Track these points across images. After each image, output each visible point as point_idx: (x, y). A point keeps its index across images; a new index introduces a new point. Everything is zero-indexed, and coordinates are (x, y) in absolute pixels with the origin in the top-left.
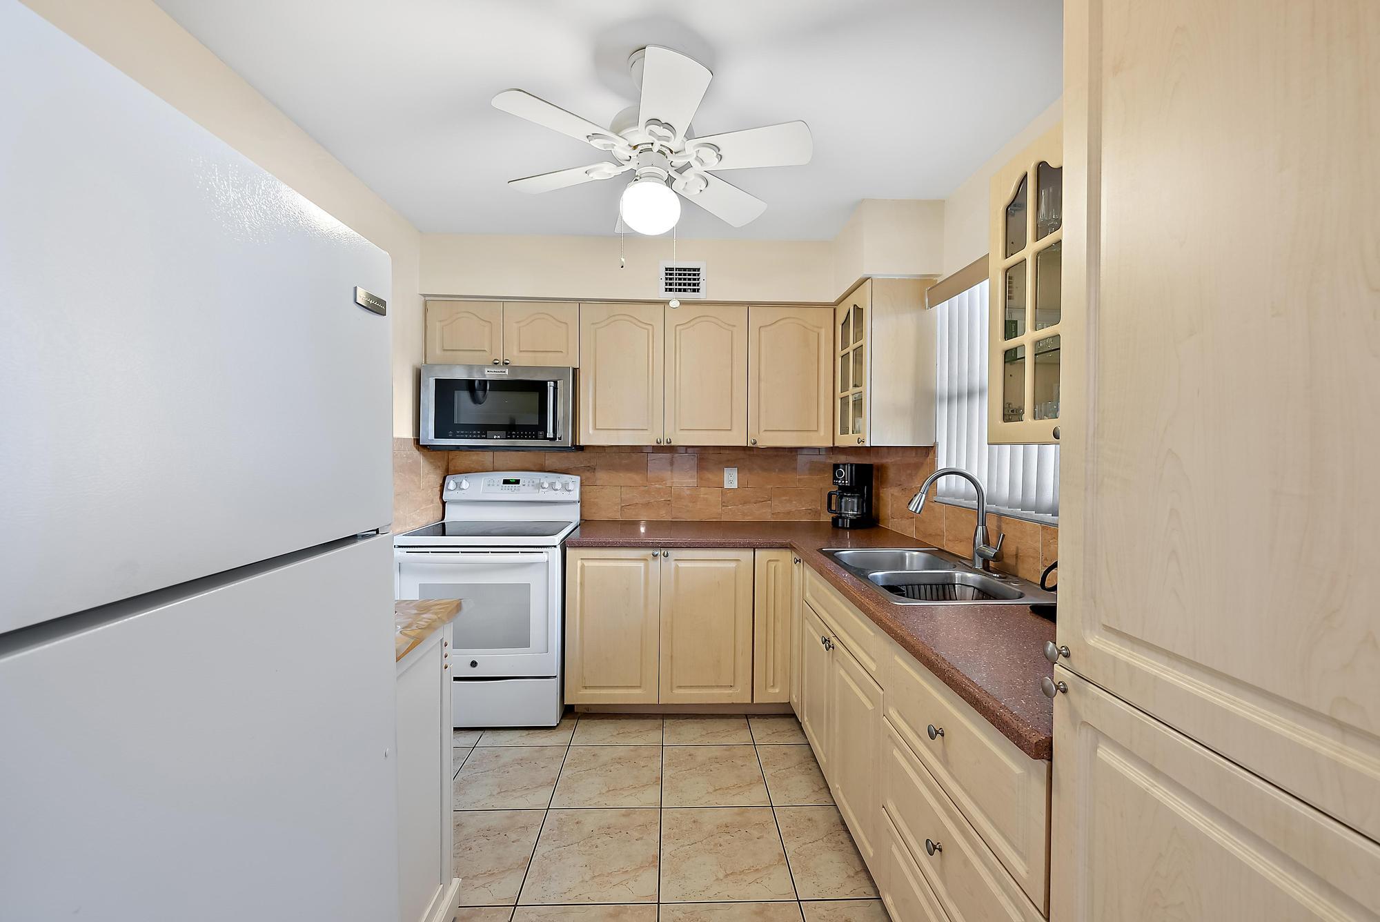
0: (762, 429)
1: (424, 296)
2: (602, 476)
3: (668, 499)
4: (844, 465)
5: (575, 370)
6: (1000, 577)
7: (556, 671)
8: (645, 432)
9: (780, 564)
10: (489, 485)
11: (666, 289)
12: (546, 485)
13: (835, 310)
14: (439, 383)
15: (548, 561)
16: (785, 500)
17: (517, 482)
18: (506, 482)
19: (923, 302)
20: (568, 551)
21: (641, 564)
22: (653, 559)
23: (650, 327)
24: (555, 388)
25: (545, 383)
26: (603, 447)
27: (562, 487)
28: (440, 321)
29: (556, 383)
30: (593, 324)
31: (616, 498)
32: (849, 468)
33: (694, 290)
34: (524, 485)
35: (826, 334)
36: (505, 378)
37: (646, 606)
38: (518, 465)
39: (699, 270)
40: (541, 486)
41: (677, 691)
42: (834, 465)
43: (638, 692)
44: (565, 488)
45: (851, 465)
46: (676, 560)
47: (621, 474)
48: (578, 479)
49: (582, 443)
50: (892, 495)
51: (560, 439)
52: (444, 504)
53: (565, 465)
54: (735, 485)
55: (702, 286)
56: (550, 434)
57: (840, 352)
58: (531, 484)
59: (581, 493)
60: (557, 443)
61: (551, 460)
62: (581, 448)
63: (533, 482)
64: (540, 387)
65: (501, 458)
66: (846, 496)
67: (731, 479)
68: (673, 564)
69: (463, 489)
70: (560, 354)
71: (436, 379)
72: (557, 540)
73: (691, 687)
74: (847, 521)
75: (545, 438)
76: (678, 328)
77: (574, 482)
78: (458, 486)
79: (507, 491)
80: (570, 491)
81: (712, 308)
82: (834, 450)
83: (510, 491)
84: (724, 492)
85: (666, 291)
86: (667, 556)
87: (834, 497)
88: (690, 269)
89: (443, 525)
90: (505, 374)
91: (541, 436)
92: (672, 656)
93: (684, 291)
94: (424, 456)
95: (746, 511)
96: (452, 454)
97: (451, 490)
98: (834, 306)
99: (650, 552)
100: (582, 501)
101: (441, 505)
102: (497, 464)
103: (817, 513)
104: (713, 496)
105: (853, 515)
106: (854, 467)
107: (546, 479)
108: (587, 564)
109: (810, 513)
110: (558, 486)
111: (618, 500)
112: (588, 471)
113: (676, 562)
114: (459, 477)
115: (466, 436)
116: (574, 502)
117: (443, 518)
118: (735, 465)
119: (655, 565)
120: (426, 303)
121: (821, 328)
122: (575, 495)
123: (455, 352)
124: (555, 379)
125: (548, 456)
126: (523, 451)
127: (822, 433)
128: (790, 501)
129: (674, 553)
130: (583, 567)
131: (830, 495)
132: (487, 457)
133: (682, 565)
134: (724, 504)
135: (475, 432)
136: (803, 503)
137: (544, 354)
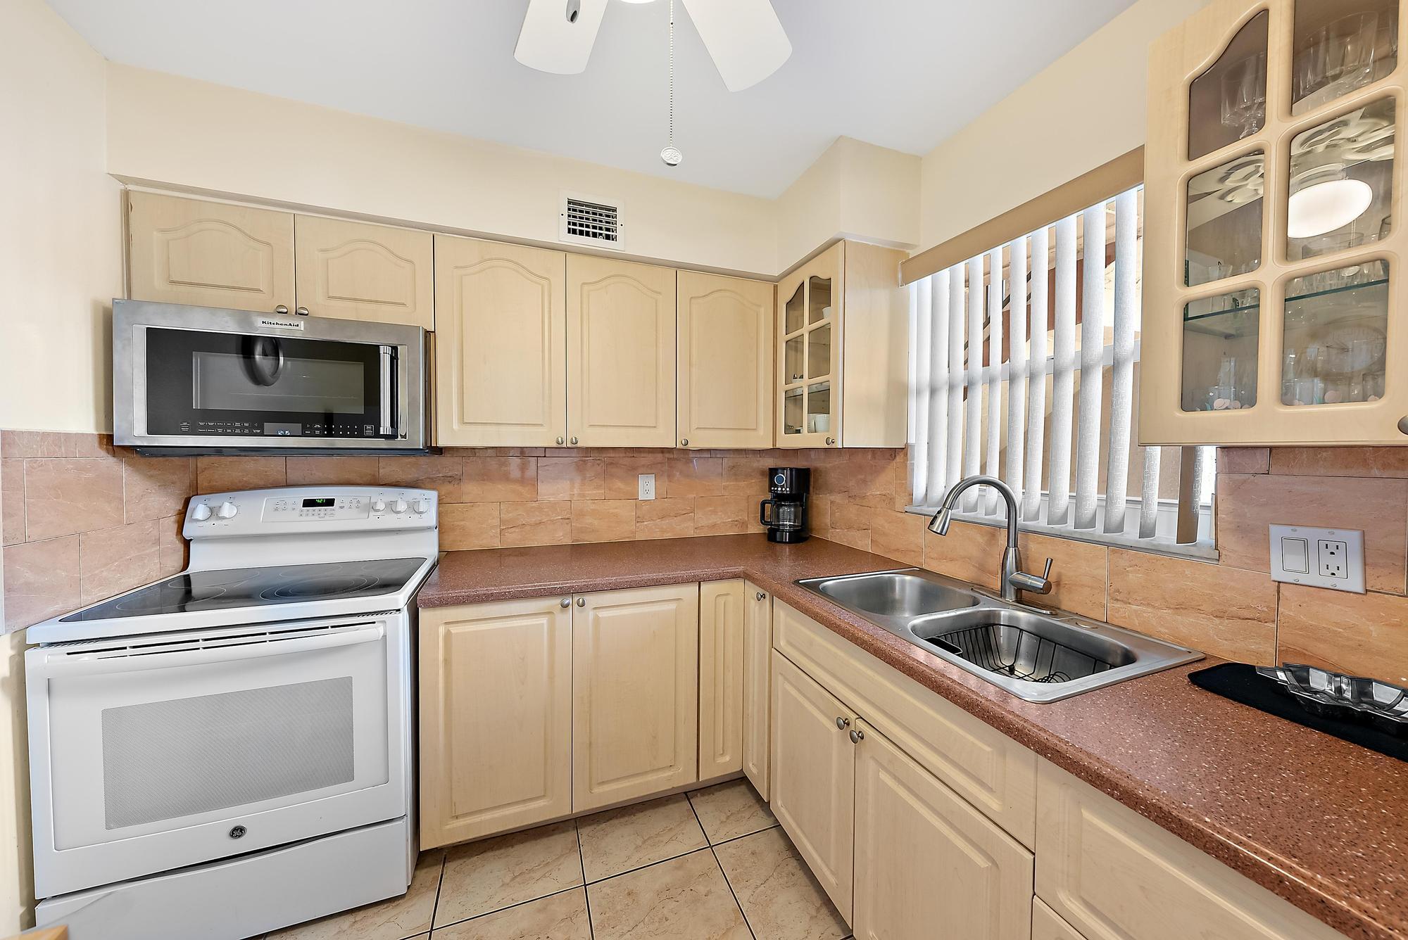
0: (694, 426)
1: (123, 179)
2: (471, 490)
3: (567, 517)
4: (784, 469)
5: (427, 333)
6: (1051, 614)
7: (405, 807)
8: (540, 429)
9: (730, 598)
10: (276, 509)
11: (569, 229)
12: (381, 506)
13: (776, 288)
14: (154, 336)
15: (385, 636)
16: (710, 511)
17: (330, 502)
18: (309, 503)
19: (896, 277)
20: (423, 614)
21: (543, 621)
22: (562, 611)
23: (545, 282)
24: (394, 359)
25: (376, 348)
26: (474, 449)
27: (409, 507)
28: (163, 231)
29: (395, 349)
30: (456, 267)
31: (493, 518)
32: (789, 472)
33: (608, 237)
34: (342, 507)
35: (765, 313)
36: (298, 336)
37: (551, 678)
38: (332, 477)
39: (615, 210)
40: (372, 507)
41: (597, 790)
42: (771, 470)
43: (542, 804)
44: (413, 508)
45: (791, 469)
46: (595, 608)
47: (500, 486)
48: (433, 495)
49: (441, 443)
50: (832, 502)
51: (404, 437)
52: (187, 543)
53: (411, 475)
54: (652, 496)
55: (620, 233)
56: (385, 427)
57: (783, 337)
58: (354, 505)
59: (440, 515)
60: (399, 443)
61: (389, 468)
62: (439, 451)
63: (358, 502)
64: (366, 356)
65: (298, 467)
66: (785, 506)
67: (646, 488)
68: (591, 614)
69: (224, 518)
70: (401, 308)
71: (147, 328)
72: (400, 598)
73: (618, 779)
74: (786, 534)
75: (377, 435)
76: (586, 287)
77: (427, 500)
78: (214, 513)
79: (313, 518)
80: (421, 513)
81: (632, 265)
82: (774, 451)
83: (316, 518)
84: (638, 504)
85: (569, 232)
86: (583, 605)
87: (768, 506)
88: (602, 208)
89: (187, 579)
90: (299, 330)
91: (369, 432)
92: (590, 743)
93: (593, 236)
94: (129, 464)
95: (665, 527)
96: (203, 462)
97: (198, 520)
98: (775, 282)
99: (555, 602)
100: (441, 527)
101: (181, 547)
102: (293, 476)
103: (744, 524)
104: (624, 510)
105: (790, 526)
106: (794, 473)
107: (380, 496)
108: (454, 630)
109: (736, 525)
110: (402, 506)
111: (496, 522)
112: (450, 482)
113: (595, 611)
114: (215, 500)
115: (220, 430)
116: (429, 528)
117: (186, 564)
118: (653, 471)
119: (564, 619)
120: (126, 195)
121: (760, 306)
122: (431, 518)
123: (197, 289)
124: (394, 343)
125: (383, 462)
126: (339, 455)
127: (761, 432)
128: (715, 512)
129: (592, 600)
130: (448, 636)
131: (763, 504)
132: (275, 466)
133: (603, 614)
134: (639, 520)
135: (237, 424)
136: (729, 514)
137: (374, 306)
